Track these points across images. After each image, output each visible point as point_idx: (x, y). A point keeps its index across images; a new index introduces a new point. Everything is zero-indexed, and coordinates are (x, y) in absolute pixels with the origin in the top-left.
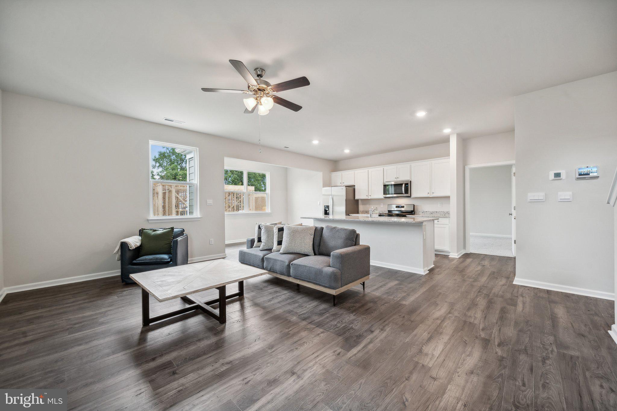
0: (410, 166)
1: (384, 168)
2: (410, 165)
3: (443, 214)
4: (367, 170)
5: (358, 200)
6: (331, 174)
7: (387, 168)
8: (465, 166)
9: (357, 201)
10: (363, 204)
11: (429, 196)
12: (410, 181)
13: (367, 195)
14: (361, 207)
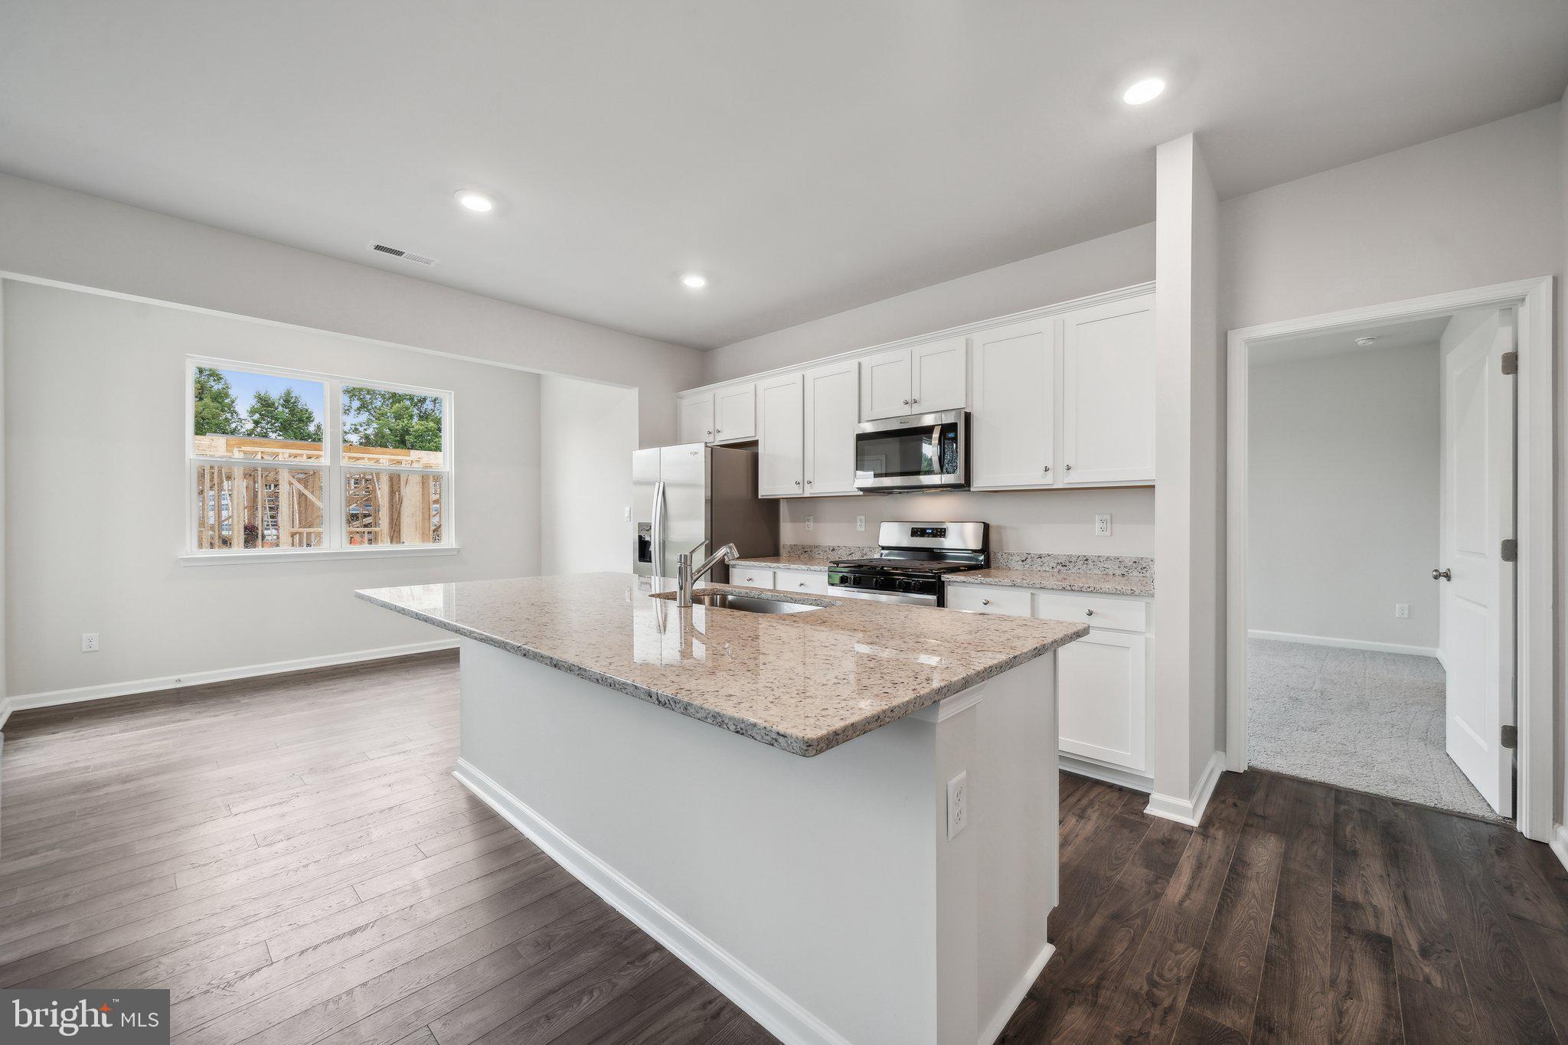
0: (968, 346)
1: (860, 360)
2: (967, 340)
3: (1118, 572)
4: (798, 376)
5: (773, 504)
6: (681, 398)
7: (870, 360)
8: (1229, 332)
9: (772, 506)
10: (794, 519)
11: (1047, 481)
12: (968, 417)
13: (800, 479)
14: (788, 533)
